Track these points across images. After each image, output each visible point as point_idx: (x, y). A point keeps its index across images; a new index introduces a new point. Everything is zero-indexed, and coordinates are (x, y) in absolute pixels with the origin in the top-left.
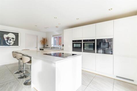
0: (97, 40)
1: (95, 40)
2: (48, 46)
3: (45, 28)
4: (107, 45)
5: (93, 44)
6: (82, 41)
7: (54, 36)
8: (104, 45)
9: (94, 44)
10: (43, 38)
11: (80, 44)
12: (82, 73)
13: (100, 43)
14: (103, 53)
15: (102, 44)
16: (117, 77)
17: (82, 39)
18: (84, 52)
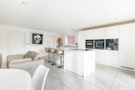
0: (106, 40)
1: (104, 40)
2: (62, 44)
3: (63, 30)
4: (114, 44)
5: (102, 43)
6: (94, 41)
7: (68, 36)
8: (112, 43)
9: (104, 42)
10: (58, 38)
11: (92, 43)
12: (96, 65)
13: (109, 42)
14: (111, 50)
15: (110, 43)
16: (122, 67)
17: (94, 39)
18: (95, 49)
